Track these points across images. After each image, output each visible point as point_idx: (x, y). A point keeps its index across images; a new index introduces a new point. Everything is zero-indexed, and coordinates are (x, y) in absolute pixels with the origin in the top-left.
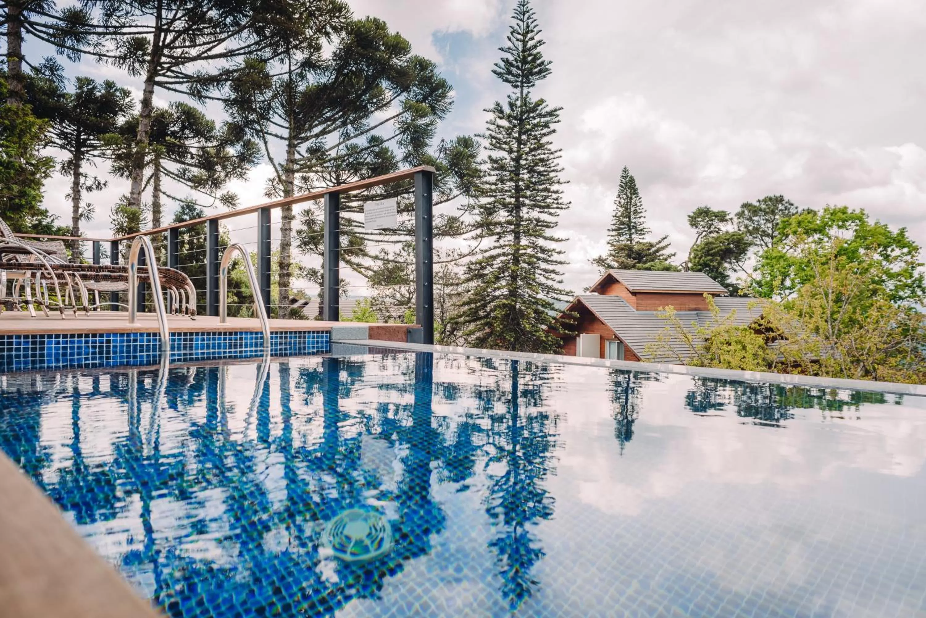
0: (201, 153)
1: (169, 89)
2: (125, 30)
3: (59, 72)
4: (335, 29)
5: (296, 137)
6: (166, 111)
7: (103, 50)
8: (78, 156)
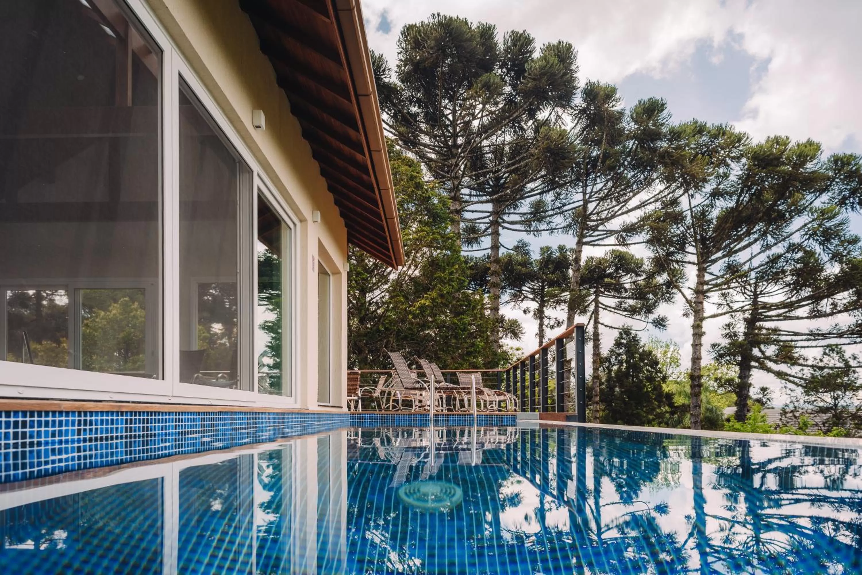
0: (633, 287)
1: (594, 245)
2: (566, 208)
3: (527, 248)
4: (732, 158)
5: (705, 262)
6: (603, 259)
7: (553, 225)
8: (542, 304)
